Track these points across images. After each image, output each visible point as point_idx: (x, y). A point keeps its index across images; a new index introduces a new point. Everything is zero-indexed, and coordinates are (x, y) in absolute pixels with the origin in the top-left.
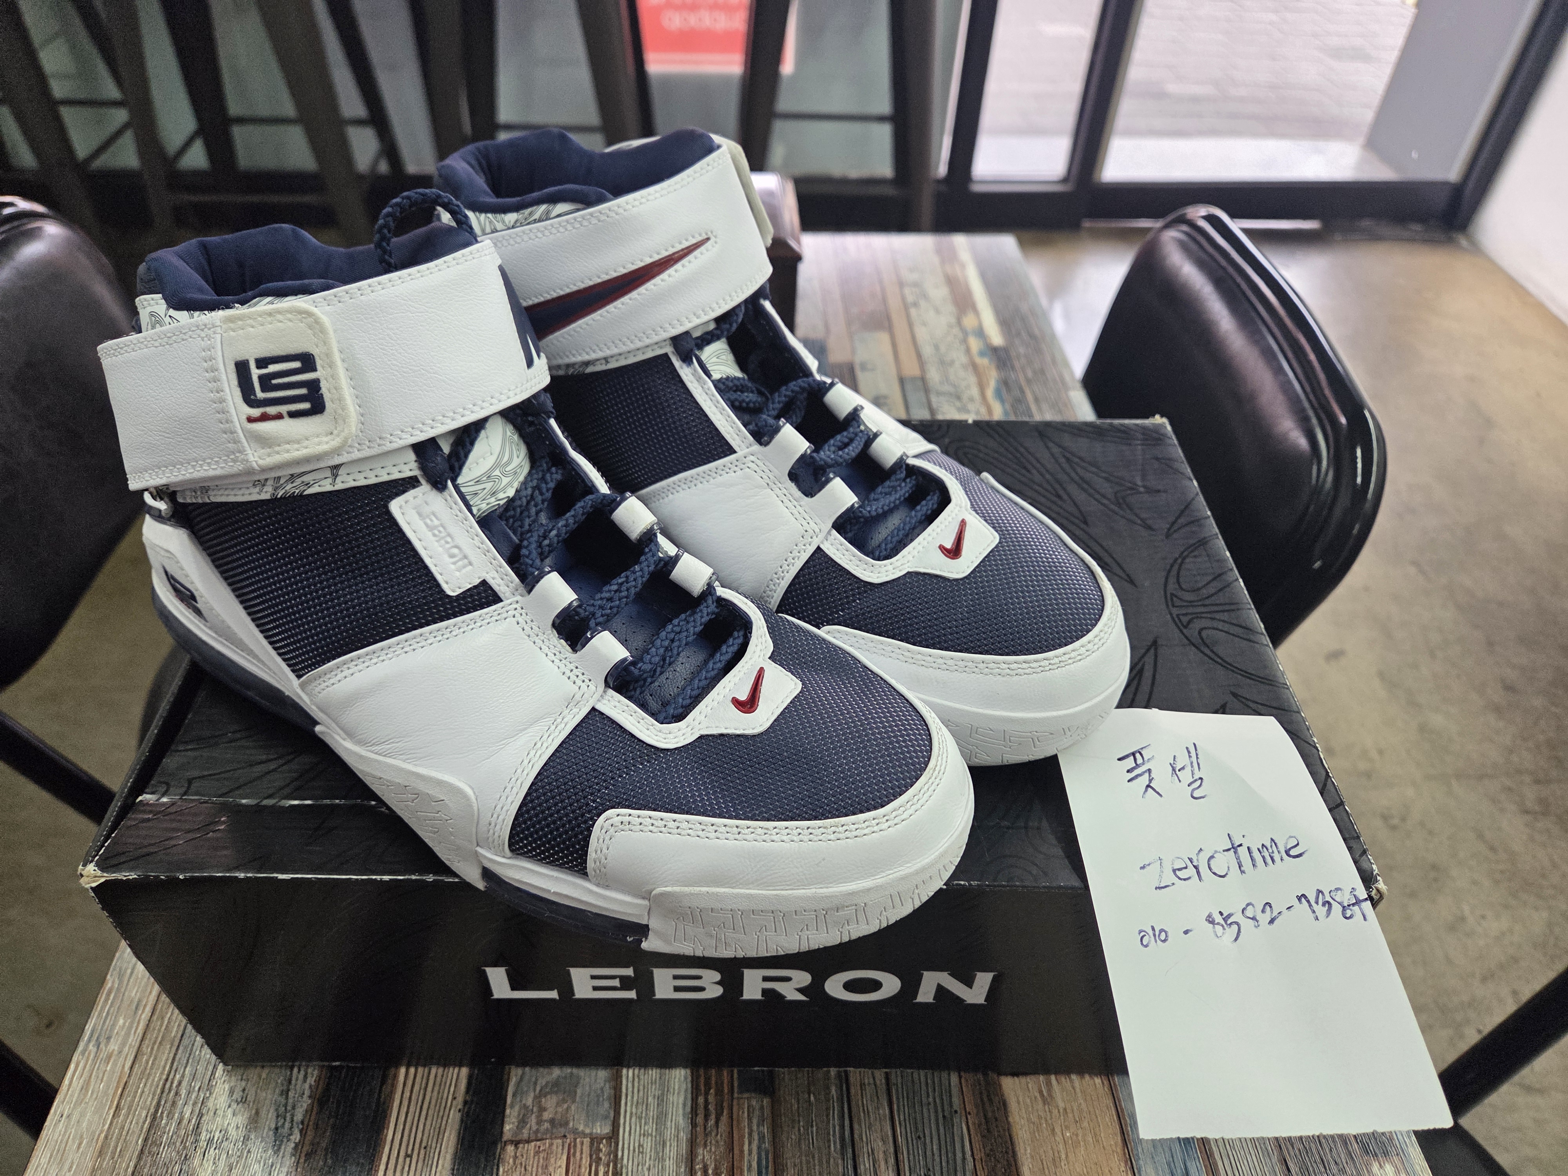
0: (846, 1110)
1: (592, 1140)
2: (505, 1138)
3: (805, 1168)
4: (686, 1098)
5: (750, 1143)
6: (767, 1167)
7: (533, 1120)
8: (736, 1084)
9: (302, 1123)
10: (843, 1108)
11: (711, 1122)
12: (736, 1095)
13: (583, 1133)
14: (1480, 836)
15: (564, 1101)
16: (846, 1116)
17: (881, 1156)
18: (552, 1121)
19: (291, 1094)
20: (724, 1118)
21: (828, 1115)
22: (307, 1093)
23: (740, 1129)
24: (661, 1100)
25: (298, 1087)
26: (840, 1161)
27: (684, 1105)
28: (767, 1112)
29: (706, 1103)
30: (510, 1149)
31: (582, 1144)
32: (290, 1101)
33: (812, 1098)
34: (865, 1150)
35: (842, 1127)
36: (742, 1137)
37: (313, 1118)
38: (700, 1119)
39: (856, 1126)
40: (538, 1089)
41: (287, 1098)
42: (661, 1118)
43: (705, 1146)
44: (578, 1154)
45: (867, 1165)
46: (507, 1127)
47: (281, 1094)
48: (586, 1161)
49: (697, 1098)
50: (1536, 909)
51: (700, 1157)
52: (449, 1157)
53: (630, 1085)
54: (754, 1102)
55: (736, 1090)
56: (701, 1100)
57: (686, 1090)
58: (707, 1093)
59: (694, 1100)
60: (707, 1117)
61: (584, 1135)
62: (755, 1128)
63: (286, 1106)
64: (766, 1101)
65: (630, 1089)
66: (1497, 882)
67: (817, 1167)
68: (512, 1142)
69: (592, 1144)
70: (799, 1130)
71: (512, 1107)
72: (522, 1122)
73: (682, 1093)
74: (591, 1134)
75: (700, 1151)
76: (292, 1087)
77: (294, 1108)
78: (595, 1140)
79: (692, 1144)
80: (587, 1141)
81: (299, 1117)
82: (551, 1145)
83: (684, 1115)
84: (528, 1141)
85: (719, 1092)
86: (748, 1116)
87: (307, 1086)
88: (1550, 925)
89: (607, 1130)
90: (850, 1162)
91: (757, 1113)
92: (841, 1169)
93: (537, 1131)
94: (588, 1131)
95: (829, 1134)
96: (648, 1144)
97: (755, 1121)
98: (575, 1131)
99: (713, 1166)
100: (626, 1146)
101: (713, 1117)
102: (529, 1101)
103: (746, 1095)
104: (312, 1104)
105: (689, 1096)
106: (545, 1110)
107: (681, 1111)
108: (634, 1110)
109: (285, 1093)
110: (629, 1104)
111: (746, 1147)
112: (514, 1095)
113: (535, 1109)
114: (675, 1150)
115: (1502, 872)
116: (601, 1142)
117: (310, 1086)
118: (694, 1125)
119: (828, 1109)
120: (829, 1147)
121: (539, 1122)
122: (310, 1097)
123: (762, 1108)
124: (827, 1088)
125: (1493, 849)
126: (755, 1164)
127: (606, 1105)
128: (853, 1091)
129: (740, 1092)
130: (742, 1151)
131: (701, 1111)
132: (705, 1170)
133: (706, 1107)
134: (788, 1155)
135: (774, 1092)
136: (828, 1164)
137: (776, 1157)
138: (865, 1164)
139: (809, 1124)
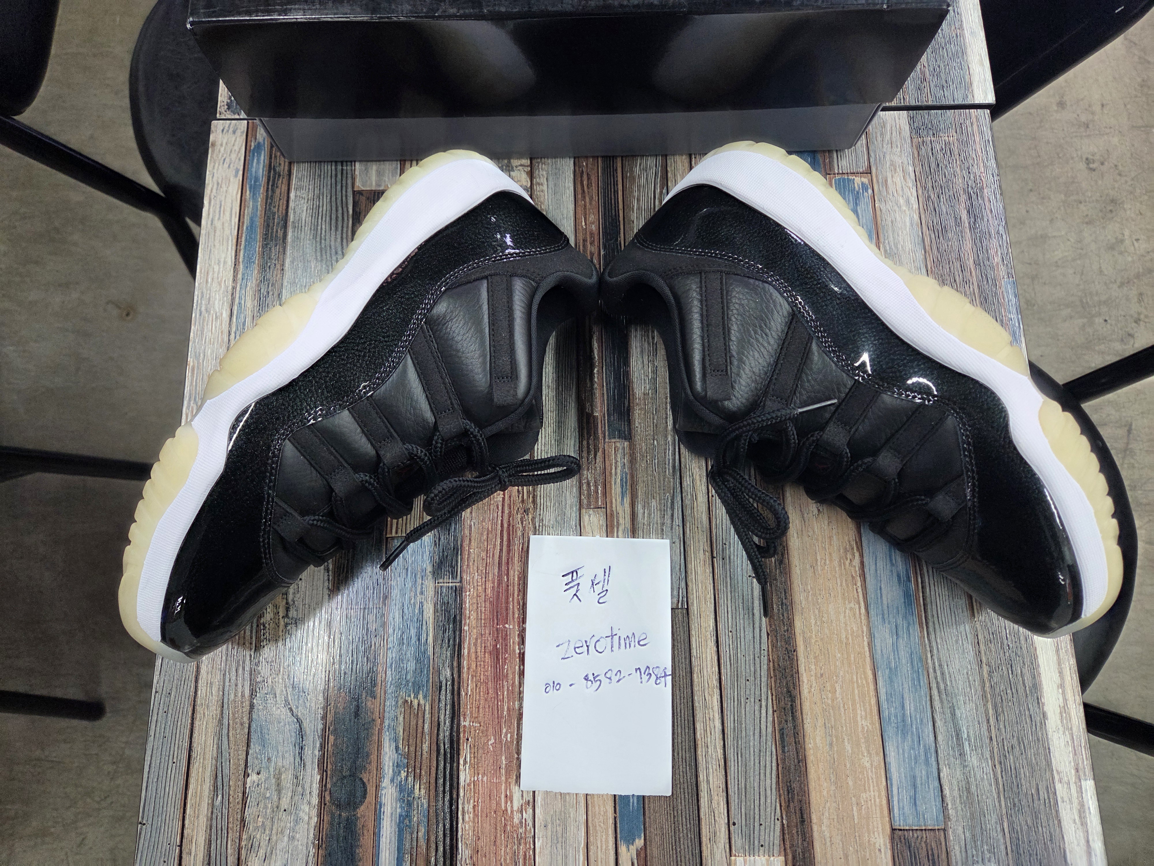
0: (677, 450)
3: (650, 484)
4: (575, 441)
5: (616, 469)
6: (626, 483)
8: (607, 434)
10: (675, 449)
11: (592, 456)
12: (607, 440)
16: (677, 453)
17: (698, 477)
20: (600, 454)
21: (665, 453)
23: (610, 460)
24: (560, 443)
26: (671, 480)
27: (575, 445)
28: (627, 450)
29: (588, 444)
33: (656, 442)
34: (688, 473)
35: (674, 460)
36: (611, 465)
38: (585, 455)
39: (683, 460)
43: (588, 469)
45: (689, 483)
49: (582, 441)
51: (586, 477)
54: (618, 445)
55: (607, 437)
56: (585, 443)
57: (575, 437)
58: (588, 439)
60: (589, 452)
62: (619, 460)
64: (626, 444)
67: (657, 483)
70: (647, 461)
75: (586, 473)
85: (597, 439)
86: (615, 452)
90: (678, 480)
91: (620, 451)
92: (672, 484)
95: (665, 464)
97: (619, 456)
99: (593, 481)
101: (592, 453)
103: (613, 440)
105: (578, 441)
108: (543, 449)
111: (613, 471)
119: (665, 449)
120: (665, 472)
123: (624, 448)
124: (666, 437)
126: (619, 480)
129: (610, 438)
130: (611, 473)
131: (585, 449)
132: (588, 484)
133: (588, 447)
134: (640, 476)
135: (631, 439)
136: (664, 481)
137: (632, 477)
138: (687, 481)
139: (653, 458)
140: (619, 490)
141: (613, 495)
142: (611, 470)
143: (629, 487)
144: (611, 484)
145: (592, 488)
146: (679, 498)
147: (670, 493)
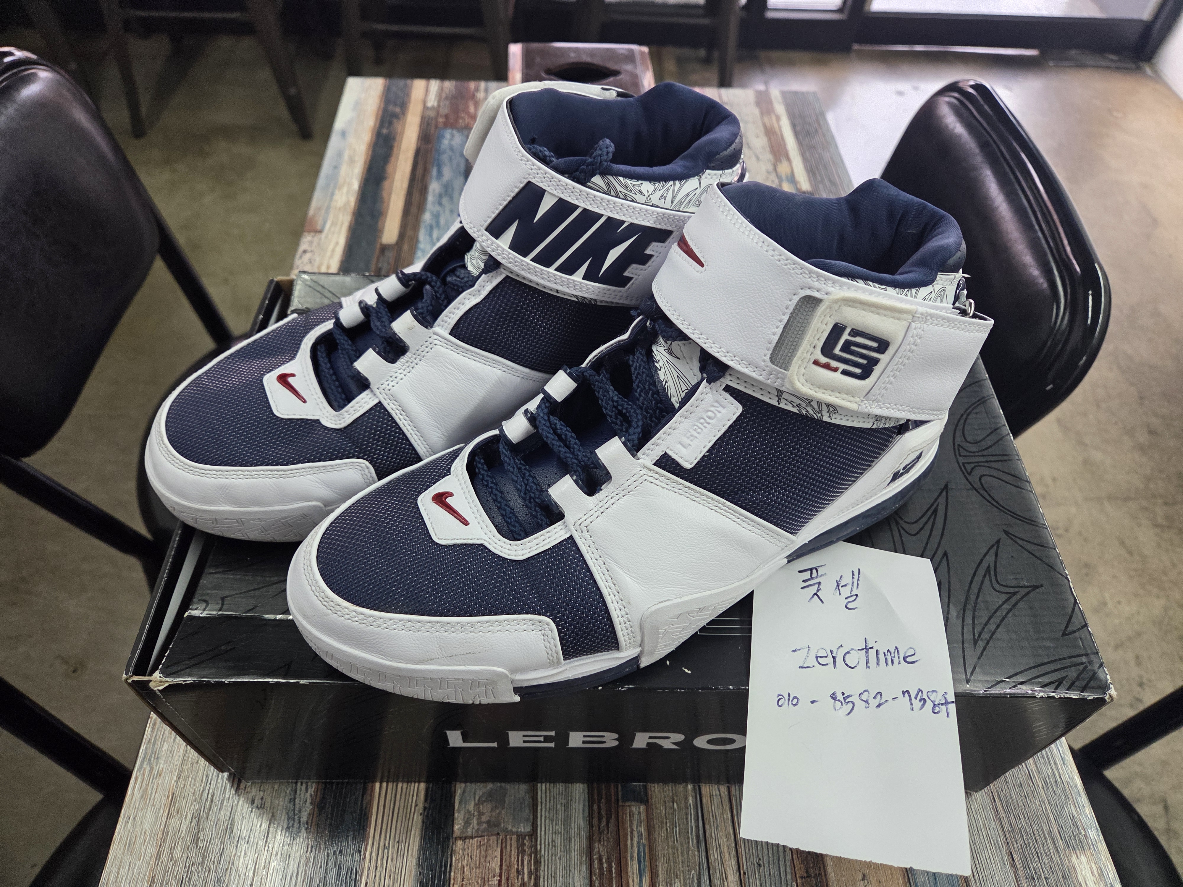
0: (700, 815)
1: (518, 836)
2: (455, 835)
3: (671, 858)
4: (584, 805)
5: (632, 840)
6: (644, 857)
7: (475, 822)
8: (620, 795)
9: (307, 823)
10: (697, 813)
11: (603, 824)
12: (620, 803)
13: (511, 831)
14: (1122, 543)
15: (496, 807)
16: (700, 819)
17: (726, 849)
18: (488, 822)
19: (297, 801)
20: (613, 821)
21: (687, 819)
22: (309, 801)
23: (625, 829)
24: (567, 807)
25: (302, 796)
26: (696, 853)
27: (584, 811)
28: (643, 816)
29: (599, 807)
30: (459, 843)
31: (511, 839)
32: (297, 806)
33: (675, 804)
34: (714, 844)
35: (697, 827)
36: (626, 835)
37: (314, 820)
38: (595, 821)
39: (707, 827)
40: (477, 798)
41: (294, 805)
42: (567, 821)
43: (600, 841)
44: (508, 847)
45: (716, 856)
46: (456, 827)
47: (290, 802)
48: (514, 853)
49: (592, 805)
50: (1158, 597)
51: (596, 850)
52: (416, 848)
53: (544, 796)
54: (634, 809)
55: (620, 800)
56: (595, 807)
57: (584, 800)
58: (599, 802)
59: (591, 807)
60: (600, 820)
61: (512, 833)
62: (635, 828)
63: (294, 810)
64: (642, 808)
65: (544, 799)
66: (1131, 577)
67: (680, 857)
68: (460, 838)
69: (518, 840)
70: (667, 829)
71: (459, 811)
72: (467, 823)
73: (581, 802)
74: (517, 832)
75: (596, 845)
76: (297, 796)
77: (300, 811)
78: (520, 837)
79: (590, 839)
80: (514, 837)
81: (304, 819)
82: (488, 840)
83: (583, 818)
84: (472, 838)
85: (608, 801)
86: (630, 818)
87: (308, 795)
88: (1166, 609)
89: (528, 829)
90: (704, 854)
91: (636, 816)
92: (697, 858)
93: (478, 829)
94: (514, 830)
95: (688, 832)
96: (558, 840)
97: (635, 823)
98: (506, 830)
99: (606, 856)
100: (543, 841)
101: (604, 819)
102: (471, 807)
103: (628, 804)
104: (314, 808)
105: (587, 804)
106: (483, 814)
107: (581, 816)
108: (547, 815)
109: (293, 800)
110: (544, 810)
111: (629, 842)
112: (460, 803)
113: (476, 813)
114: (578, 844)
115: (1136, 570)
116: (525, 838)
117: (311, 795)
118: (591, 825)
119: (687, 814)
120: (689, 842)
121: (478, 824)
122: (311, 803)
123: (639, 813)
124: (686, 799)
125: (1130, 553)
126: (635, 855)
127: (527, 811)
128: (704, 800)
129: (624, 801)
130: (626, 845)
131: (596, 815)
132: (600, 860)
133: (599, 812)
134: (659, 848)
135: (647, 801)
136: (688, 854)
137: (651, 849)
138: (714, 855)
139: (674, 825)
140: (636, 867)
141: (629, 874)
142: (626, 841)
143: (647, 863)
144: (627, 860)
145: (605, 865)
146: (706, 877)
147: (696, 871)
